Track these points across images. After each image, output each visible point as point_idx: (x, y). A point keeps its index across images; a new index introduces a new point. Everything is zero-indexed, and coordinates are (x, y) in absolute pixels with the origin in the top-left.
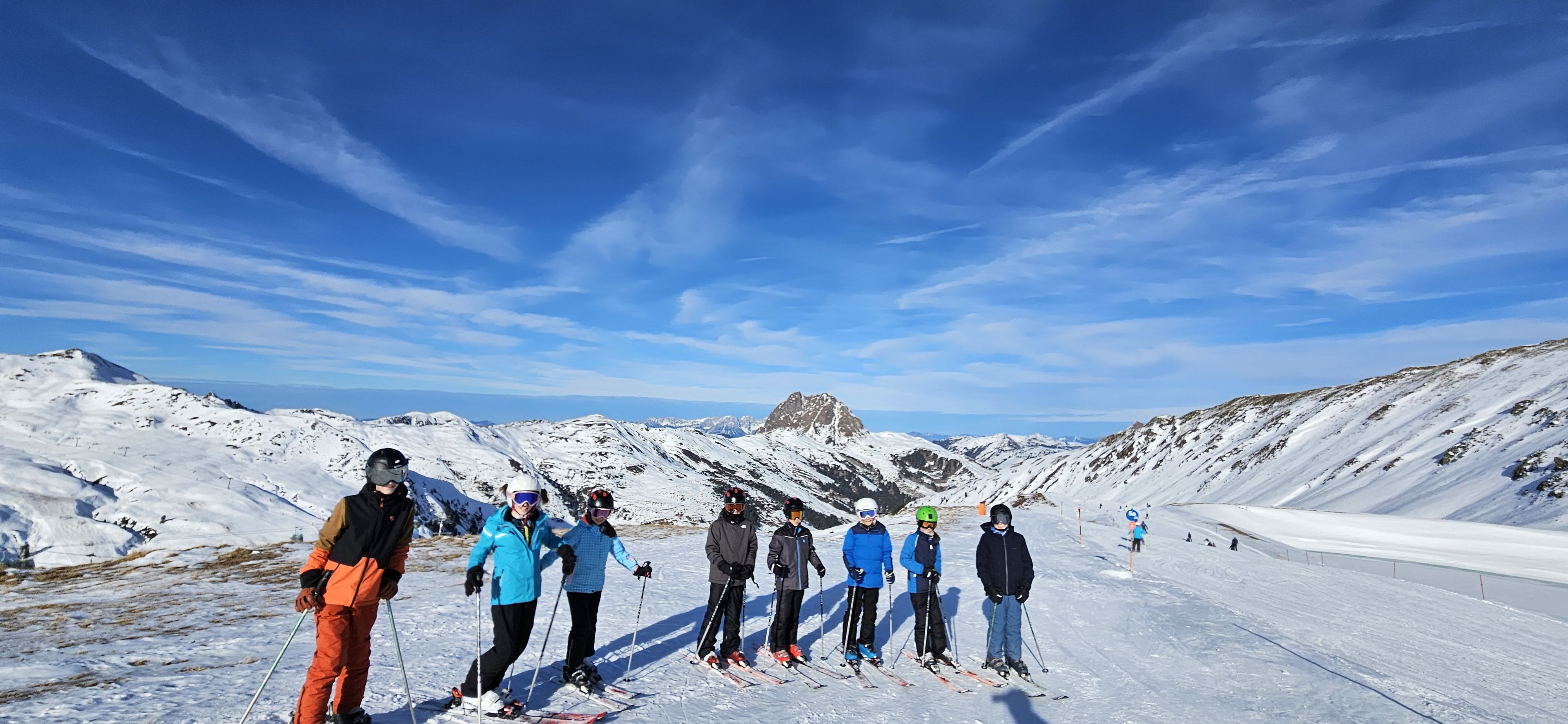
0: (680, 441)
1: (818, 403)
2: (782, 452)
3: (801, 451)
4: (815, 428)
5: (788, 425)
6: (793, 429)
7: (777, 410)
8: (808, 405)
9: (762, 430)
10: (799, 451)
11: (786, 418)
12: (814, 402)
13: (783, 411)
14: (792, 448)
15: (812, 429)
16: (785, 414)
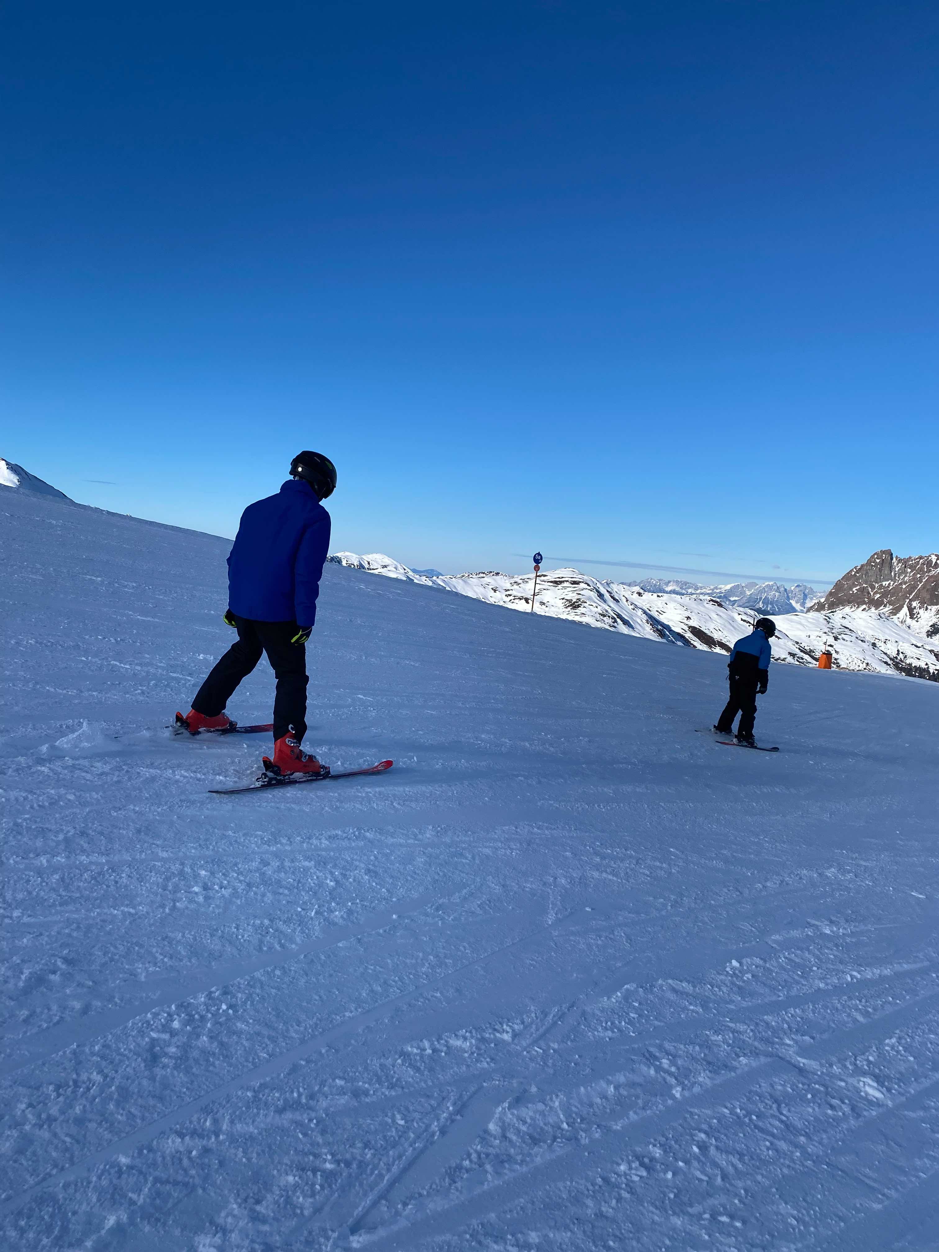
0: (688, 614)
1: (921, 569)
2: (848, 643)
3: (882, 644)
4: (911, 610)
5: (864, 603)
6: (873, 609)
7: (848, 577)
8: (903, 572)
9: (820, 607)
10: (879, 644)
11: (862, 590)
12: (912, 567)
13: (858, 578)
14: (867, 638)
15: (905, 610)
16: (860, 584)
